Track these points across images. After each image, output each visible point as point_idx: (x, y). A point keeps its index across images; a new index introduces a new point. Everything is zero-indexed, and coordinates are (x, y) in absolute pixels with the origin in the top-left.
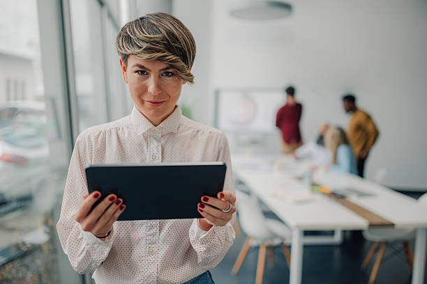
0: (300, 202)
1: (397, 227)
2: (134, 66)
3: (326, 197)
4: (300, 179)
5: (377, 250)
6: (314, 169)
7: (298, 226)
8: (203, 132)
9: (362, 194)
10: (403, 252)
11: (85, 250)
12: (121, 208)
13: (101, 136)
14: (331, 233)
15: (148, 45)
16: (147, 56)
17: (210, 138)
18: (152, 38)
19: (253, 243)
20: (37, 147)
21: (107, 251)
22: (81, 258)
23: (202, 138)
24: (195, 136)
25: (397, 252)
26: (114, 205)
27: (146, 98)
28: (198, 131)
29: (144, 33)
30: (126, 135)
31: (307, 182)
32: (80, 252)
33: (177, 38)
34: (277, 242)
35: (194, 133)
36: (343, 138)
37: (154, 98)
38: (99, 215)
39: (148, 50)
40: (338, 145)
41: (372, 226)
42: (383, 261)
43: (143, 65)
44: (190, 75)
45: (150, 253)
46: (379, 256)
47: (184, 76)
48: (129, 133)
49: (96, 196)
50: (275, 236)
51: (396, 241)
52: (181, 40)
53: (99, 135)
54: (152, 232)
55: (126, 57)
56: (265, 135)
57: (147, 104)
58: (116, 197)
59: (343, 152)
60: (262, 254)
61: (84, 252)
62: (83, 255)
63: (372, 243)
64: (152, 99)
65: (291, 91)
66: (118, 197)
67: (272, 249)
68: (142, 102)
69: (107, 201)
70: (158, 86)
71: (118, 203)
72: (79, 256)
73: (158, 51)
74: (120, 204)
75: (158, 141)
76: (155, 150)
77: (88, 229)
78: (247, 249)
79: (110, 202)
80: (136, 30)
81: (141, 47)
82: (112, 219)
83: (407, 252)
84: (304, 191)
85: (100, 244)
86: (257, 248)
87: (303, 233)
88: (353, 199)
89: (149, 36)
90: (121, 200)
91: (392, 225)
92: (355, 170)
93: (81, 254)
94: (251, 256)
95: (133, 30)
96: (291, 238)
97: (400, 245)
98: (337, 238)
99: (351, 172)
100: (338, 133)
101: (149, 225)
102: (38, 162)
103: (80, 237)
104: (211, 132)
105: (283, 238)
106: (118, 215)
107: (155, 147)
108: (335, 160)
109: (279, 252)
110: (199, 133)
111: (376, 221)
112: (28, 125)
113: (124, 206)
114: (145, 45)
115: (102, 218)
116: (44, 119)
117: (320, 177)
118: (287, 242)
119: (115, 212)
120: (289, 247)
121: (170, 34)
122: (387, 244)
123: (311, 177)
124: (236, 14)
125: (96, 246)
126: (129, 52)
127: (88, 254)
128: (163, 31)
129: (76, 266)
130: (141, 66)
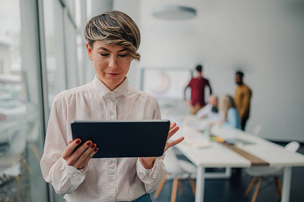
0: (202, 148)
1: (271, 166)
2: (99, 49)
3: (221, 145)
4: (202, 132)
5: (256, 182)
6: (211, 125)
7: (201, 165)
8: (143, 97)
9: (246, 143)
10: (274, 184)
11: (67, 178)
12: (95, 150)
13: (72, 98)
14: (223, 170)
15: (110, 34)
16: (110, 42)
17: (148, 101)
18: (112, 29)
19: (169, 177)
20: (13, 107)
21: (83, 179)
22: (63, 184)
23: (143, 101)
24: (137, 99)
25: (270, 184)
26: (90, 148)
27: (108, 71)
28: (139, 95)
29: (106, 25)
30: (90, 97)
31: (207, 134)
32: (62, 180)
33: (129, 29)
34: (185, 176)
35: (137, 97)
36: (232, 103)
37: (113, 72)
38: (79, 155)
39: (110, 38)
40: (228, 108)
41: (253, 165)
42: (260, 190)
43: (106, 48)
44: (138, 55)
45: (111, 180)
46: (258, 187)
47: (134, 56)
48: (93, 96)
49: (77, 142)
50: (185, 172)
51: (269, 176)
52: (133, 31)
53: (70, 97)
54: (112, 166)
55: (92, 42)
56: (176, 101)
57: (108, 76)
58: (91, 142)
59: (232, 113)
60: (175, 185)
61: (66, 180)
62: (65, 182)
63: (252, 177)
64: (111, 72)
65: (199, 68)
66: (93, 143)
67: (181, 181)
68: (104, 74)
69: (85, 145)
70: (116, 63)
71: (93, 146)
72: (62, 182)
73: (117, 38)
74: (94, 148)
75: (114, 101)
76: (112, 108)
77: (71, 164)
78: (164, 181)
79: (88, 146)
80: (101, 23)
81: (105, 36)
82: (88, 157)
83: (277, 184)
84: (205, 140)
85: (78, 173)
86: (171, 181)
87: (204, 170)
88: (240, 146)
89: (110, 27)
90: (95, 145)
91: (267, 164)
92: (240, 126)
93: (63, 181)
94: (167, 186)
95: (99, 24)
96: (196, 173)
97: (272, 179)
98: (228, 174)
99: (237, 127)
100: (228, 99)
101: (110, 161)
102: (13, 118)
103: (62, 169)
104: (148, 97)
105: (190, 174)
106: (92, 155)
107: (111, 106)
108: (226, 119)
109: (187, 184)
110: (141, 97)
111: (256, 161)
112: (6, 91)
113: (97, 149)
114: (108, 34)
115: (81, 157)
116: (18, 88)
117: (216, 130)
118: (193, 176)
119: (90, 153)
120: (195, 180)
121: (125, 26)
122: (263, 178)
123: (210, 130)
124: (156, 15)
125: (75, 175)
126: (96, 38)
127: (69, 181)
128: (120, 24)
129: (59, 190)
130: (104, 49)
